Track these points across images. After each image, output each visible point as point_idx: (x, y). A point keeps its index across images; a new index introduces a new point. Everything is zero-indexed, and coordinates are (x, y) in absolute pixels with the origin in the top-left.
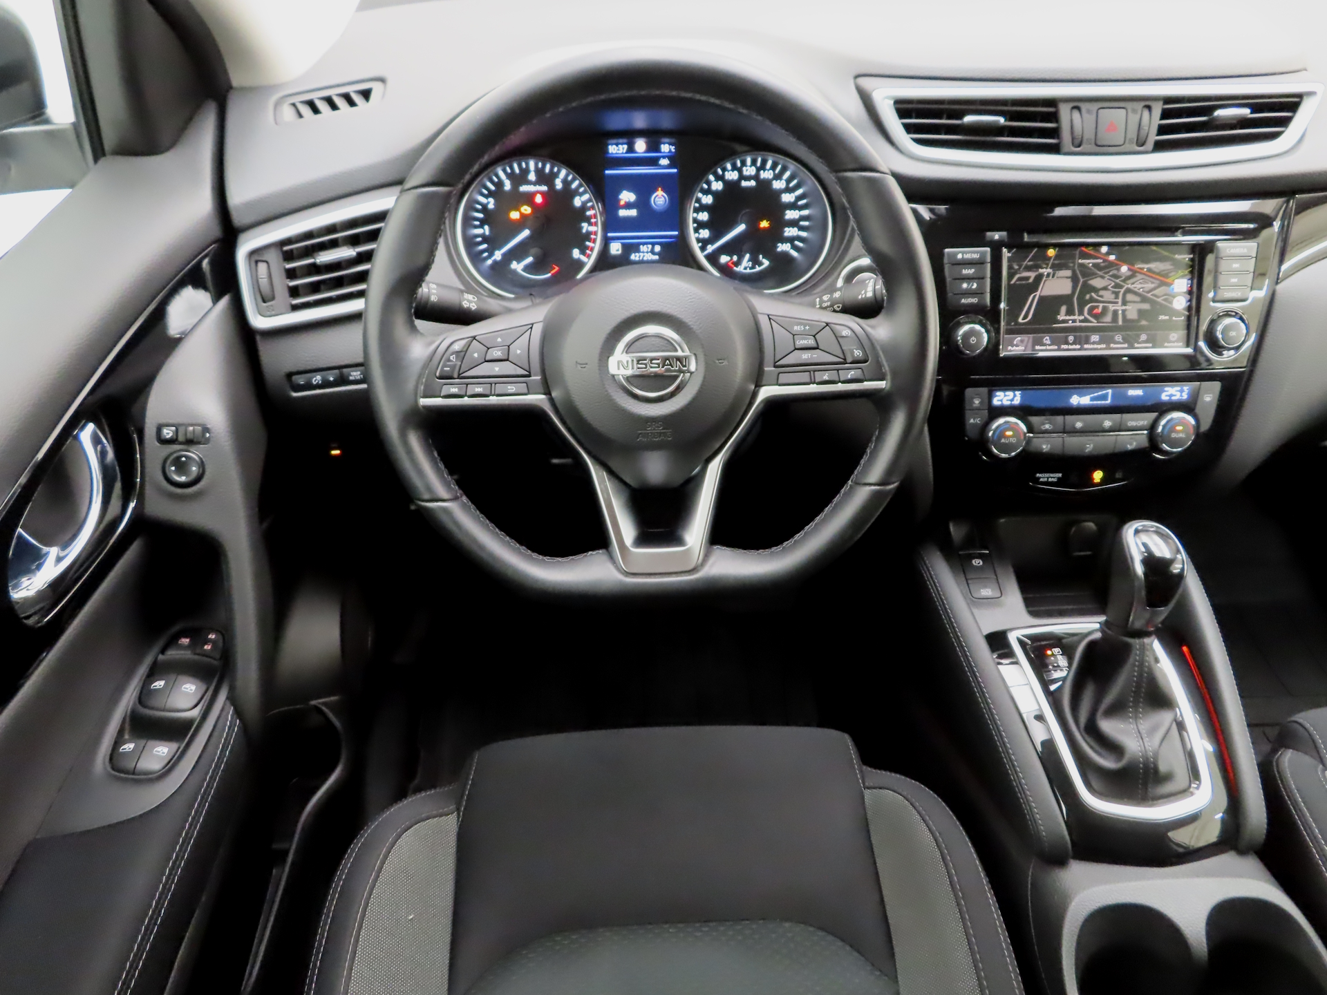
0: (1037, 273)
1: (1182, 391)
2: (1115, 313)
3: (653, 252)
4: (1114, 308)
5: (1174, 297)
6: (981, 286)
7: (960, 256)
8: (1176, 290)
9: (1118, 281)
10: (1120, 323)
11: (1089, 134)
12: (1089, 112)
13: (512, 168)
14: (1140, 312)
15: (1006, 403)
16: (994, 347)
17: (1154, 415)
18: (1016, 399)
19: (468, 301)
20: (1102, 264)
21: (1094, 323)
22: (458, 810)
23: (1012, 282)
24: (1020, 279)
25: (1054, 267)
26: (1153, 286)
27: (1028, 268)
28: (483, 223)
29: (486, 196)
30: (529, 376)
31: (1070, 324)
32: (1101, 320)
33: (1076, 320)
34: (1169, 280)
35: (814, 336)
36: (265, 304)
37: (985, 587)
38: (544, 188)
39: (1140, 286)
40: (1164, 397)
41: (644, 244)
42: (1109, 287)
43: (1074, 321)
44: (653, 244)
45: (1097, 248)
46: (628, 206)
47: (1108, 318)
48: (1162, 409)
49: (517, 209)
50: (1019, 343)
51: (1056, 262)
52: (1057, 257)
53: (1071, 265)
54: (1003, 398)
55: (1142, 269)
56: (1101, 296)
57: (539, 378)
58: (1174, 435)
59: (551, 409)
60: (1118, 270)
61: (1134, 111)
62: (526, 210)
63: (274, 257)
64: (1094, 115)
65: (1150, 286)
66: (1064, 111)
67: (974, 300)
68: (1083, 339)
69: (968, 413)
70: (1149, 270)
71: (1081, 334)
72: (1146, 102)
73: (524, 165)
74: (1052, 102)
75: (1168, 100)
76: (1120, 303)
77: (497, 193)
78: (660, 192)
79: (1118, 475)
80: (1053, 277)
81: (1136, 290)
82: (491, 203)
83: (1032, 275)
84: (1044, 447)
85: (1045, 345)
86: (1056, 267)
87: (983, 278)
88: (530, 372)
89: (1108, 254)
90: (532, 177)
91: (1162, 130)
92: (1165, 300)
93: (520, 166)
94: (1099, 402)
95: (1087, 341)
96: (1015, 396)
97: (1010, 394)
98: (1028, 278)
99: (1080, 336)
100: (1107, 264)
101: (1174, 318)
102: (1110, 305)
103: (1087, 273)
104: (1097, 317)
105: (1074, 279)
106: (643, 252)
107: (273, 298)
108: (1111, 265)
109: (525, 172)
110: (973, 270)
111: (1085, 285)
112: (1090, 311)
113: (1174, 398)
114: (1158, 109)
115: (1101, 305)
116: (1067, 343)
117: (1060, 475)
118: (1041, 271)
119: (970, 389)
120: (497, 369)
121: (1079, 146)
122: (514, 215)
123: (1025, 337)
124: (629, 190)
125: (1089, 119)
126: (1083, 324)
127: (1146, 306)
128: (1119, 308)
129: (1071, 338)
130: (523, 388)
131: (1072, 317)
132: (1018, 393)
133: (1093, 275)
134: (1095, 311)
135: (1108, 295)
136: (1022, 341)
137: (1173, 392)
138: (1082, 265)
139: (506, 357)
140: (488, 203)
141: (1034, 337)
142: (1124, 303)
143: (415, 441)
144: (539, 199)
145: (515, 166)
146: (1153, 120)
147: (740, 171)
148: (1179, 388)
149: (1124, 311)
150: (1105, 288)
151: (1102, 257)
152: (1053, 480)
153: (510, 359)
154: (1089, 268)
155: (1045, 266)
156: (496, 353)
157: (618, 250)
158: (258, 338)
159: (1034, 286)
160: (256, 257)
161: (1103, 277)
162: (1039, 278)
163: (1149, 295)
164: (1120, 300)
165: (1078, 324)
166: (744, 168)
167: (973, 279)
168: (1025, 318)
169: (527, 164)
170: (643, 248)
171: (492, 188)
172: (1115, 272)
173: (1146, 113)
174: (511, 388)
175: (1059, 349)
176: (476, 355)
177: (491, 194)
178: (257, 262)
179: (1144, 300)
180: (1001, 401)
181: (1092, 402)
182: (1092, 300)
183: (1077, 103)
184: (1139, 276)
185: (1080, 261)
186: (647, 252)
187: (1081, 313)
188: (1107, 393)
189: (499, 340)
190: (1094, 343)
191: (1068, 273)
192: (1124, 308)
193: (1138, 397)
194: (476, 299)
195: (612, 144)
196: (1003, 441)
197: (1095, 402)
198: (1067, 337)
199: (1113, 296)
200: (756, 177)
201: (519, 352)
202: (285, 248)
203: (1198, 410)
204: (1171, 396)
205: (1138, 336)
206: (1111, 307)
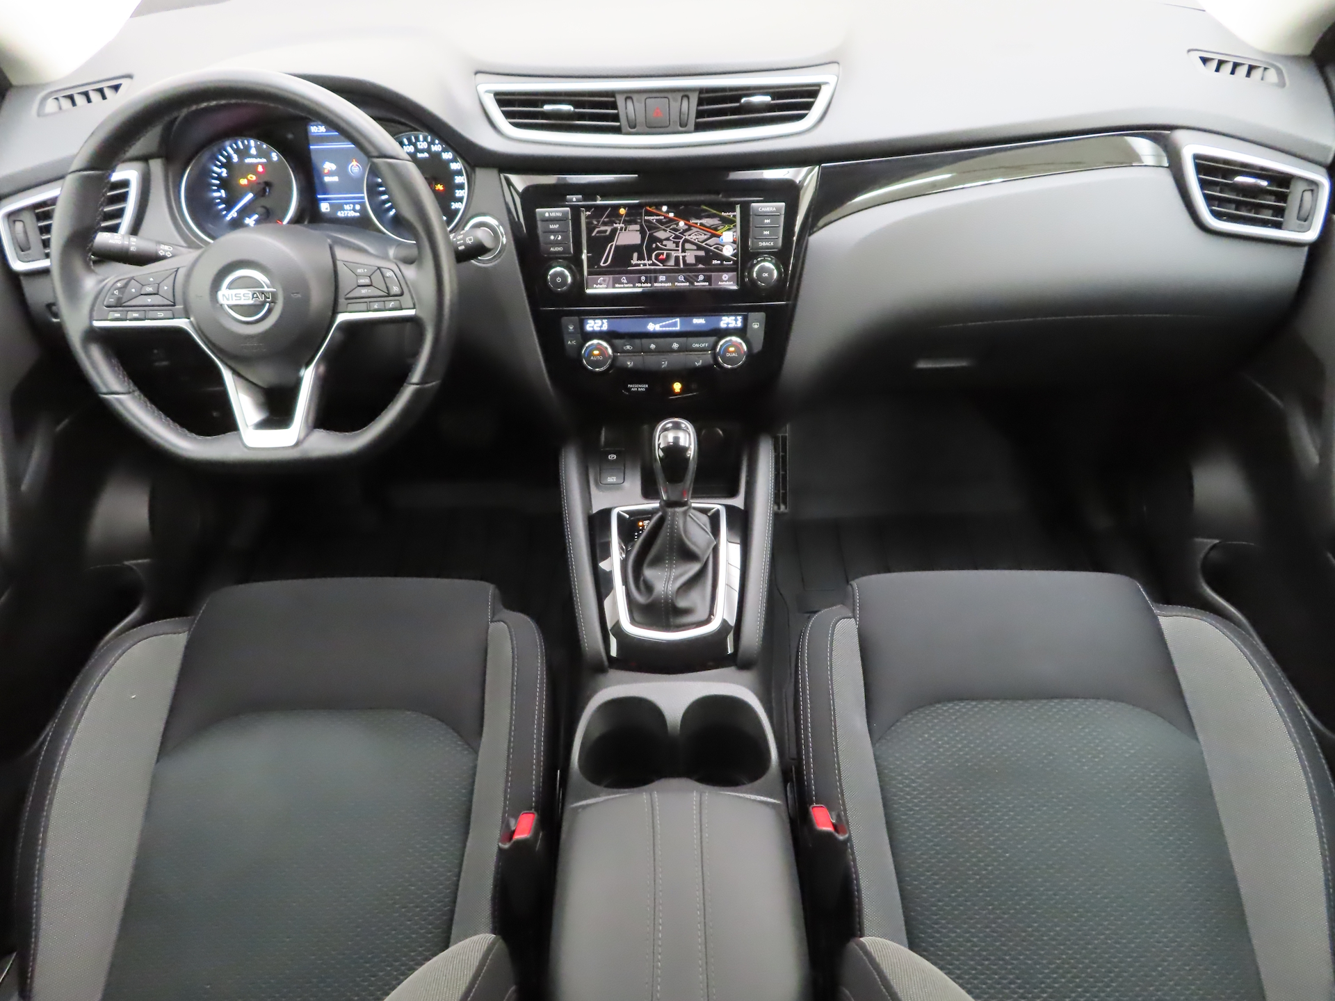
0: (612, 227)
1: (736, 320)
2: (677, 258)
3: (354, 210)
4: (675, 255)
5: (723, 246)
6: (565, 238)
7: (547, 215)
8: (724, 241)
9: (677, 233)
10: (682, 266)
11: (641, 118)
12: (639, 101)
13: (236, 144)
14: (697, 258)
15: (597, 329)
16: (579, 285)
17: (713, 339)
18: (604, 325)
19: (164, 250)
20: (664, 220)
21: (661, 267)
22: (189, 630)
23: (593, 234)
24: (598, 232)
25: (626, 222)
26: (706, 237)
27: (605, 224)
28: (220, 187)
29: (220, 167)
30: (174, 305)
31: (642, 267)
32: (665, 264)
33: (646, 264)
34: (718, 233)
35: (370, 277)
36: (23, 253)
37: (611, 476)
38: (264, 160)
39: (695, 237)
40: (723, 325)
41: (346, 204)
42: (671, 238)
43: (645, 265)
44: (354, 204)
45: (659, 207)
46: (331, 174)
47: (672, 262)
48: (722, 333)
49: (245, 177)
50: (602, 282)
51: (627, 219)
52: (627, 215)
53: (639, 221)
54: (593, 325)
55: (697, 224)
56: (665, 246)
57: (182, 307)
58: (728, 355)
59: (192, 329)
60: (677, 224)
61: (675, 100)
62: (253, 177)
63: (29, 218)
64: (643, 104)
65: (704, 237)
66: (620, 101)
67: (560, 249)
68: (653, 280)
69: (566, 336)
70: (701, 224)
71: (652, 275)
72: (685, 93)
73: (246, 142)
74: (612, 94)
75: (702, 91)
76: (680, 251)
77: (228, 165)
78: (354, 163)
79: (694, 386)
80: (625, 230)
81: (692, 240)
82: (224, 172)
83: (609, 229)
84: (629, 363)
85: (623, 283)
86: (627, 223)
87: (566, 232)
88: (174, 303)
89: (668, 212)
90: (253, 151)
91: (700, 114)
92: (716, 248)
93: (243, 143)
94: (671, 329)
95: (656, 280)
96: (603, 323)
97: (599, 322)
98: (606, 231)
99: (650, 277)
100: (667, 219)
101: (725, 263)
102: (673, 252)
103: (652, 227)
104: (663, 261)
105: (642, 232)
106: (347, 210)
107: (29, 249)
108: (671, 220)
109: (247, 148)
110: (557, 226)
111: (651, 235)
112: (657, 256)
113: (731, 326)
114: (694, 99)
115: (665, 252)
116: (641, 282)
117: (647, 386)
118: (615, 225)
119: (566, 318)
120: (149, 300)
121: (634, 127)
122: (243, 182)
123: (607, 277)
124: (331, 162)
125: (640, 106)
126: (653, 267)
127: (702, 253)
128: (680, 254)
129: (643, 278)
130: (169, 314)
131: (643, 262)
132: (605, 321)
133: (658, 229)
134: (661, 257)
135: (670, 245)
136: (604, 281)
137: (729, 321)
138: (646, 221)
139: (155, 292)
140: (222, 172)
141: (613, 278)
142: (684, 250)
143: (96, 353)
144: (260, 169)
145: (240, 143)
146: (690, 107)
147: (415, 145)
148: (733, 318)
149: (684, 257)
150: (668, 239)
151: (663, 214)
152: (642, 389)
153: (160, 293)
154: (652, 223)
155: (618, 222)
156: (149, 289)
157: (327, 209)
158: (22, 278)
159: (611, 237)
160: (13, 218)
161: (666, 231)
162: (614, 231)
163: (703, 244)
164: (680, 248)
165: (648, 267)
166: (418, 143)
167: (558, 232)
168: (606, 261)
169: (248, 142)
170: (346, 207)
171: (224, 160)
172: (675, 226)
173: (685, 103)
174: (161, 314)
175: (634, 287)
176: (133, 290)
177: (223, 166)
178: (14, 221)
179: (699, 248)
180: (593, 327)
181: (661, 329)
182: (658, 248)
183: (629, 95)
184: (694, 230)
185: (646, 218)
186: (350, 210)
187: (649, 258)
188: (676, 322)
189: (151, 279)
190: (662, 282)
191: (637, 227)
192: (683, 254)
193: (700, 325)
194: (172, 249)
195: (313, 126)
196: (592, 358)
197: (664, 329)
198: (640, 277)
199: (675, 245)
200: (428, 150)
201: (166, 288)
202: (37, 211)
203: (749, 334)
204: (728, 324)
205: (697, 277)
206: (674, 254)
